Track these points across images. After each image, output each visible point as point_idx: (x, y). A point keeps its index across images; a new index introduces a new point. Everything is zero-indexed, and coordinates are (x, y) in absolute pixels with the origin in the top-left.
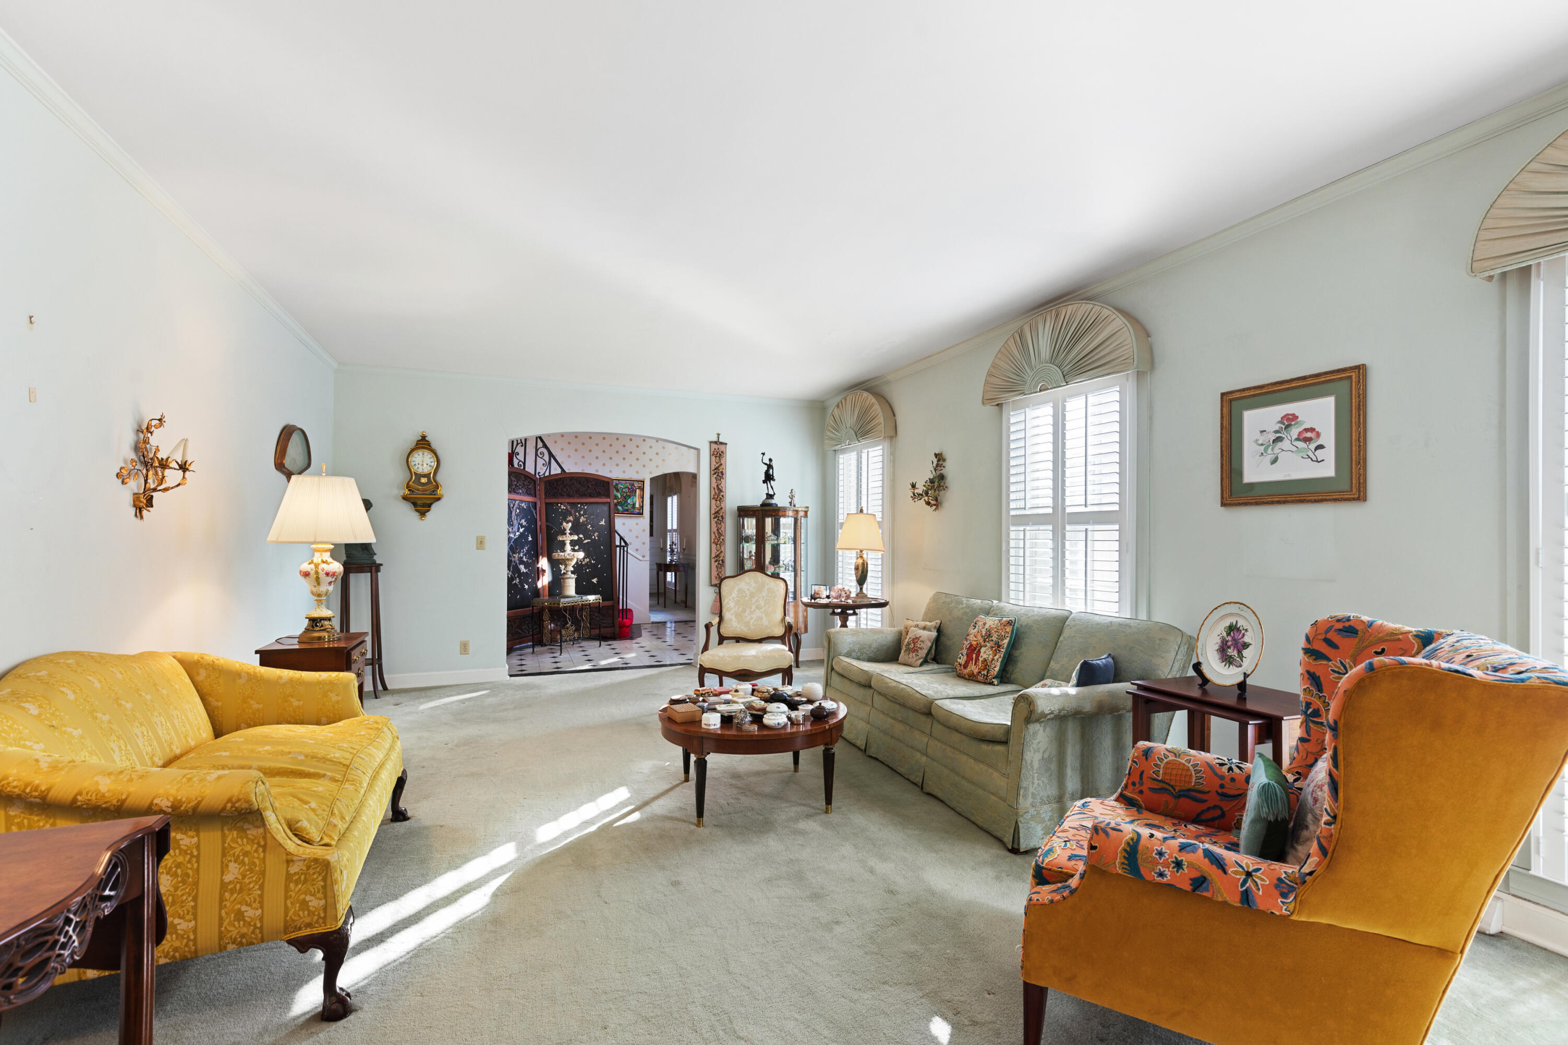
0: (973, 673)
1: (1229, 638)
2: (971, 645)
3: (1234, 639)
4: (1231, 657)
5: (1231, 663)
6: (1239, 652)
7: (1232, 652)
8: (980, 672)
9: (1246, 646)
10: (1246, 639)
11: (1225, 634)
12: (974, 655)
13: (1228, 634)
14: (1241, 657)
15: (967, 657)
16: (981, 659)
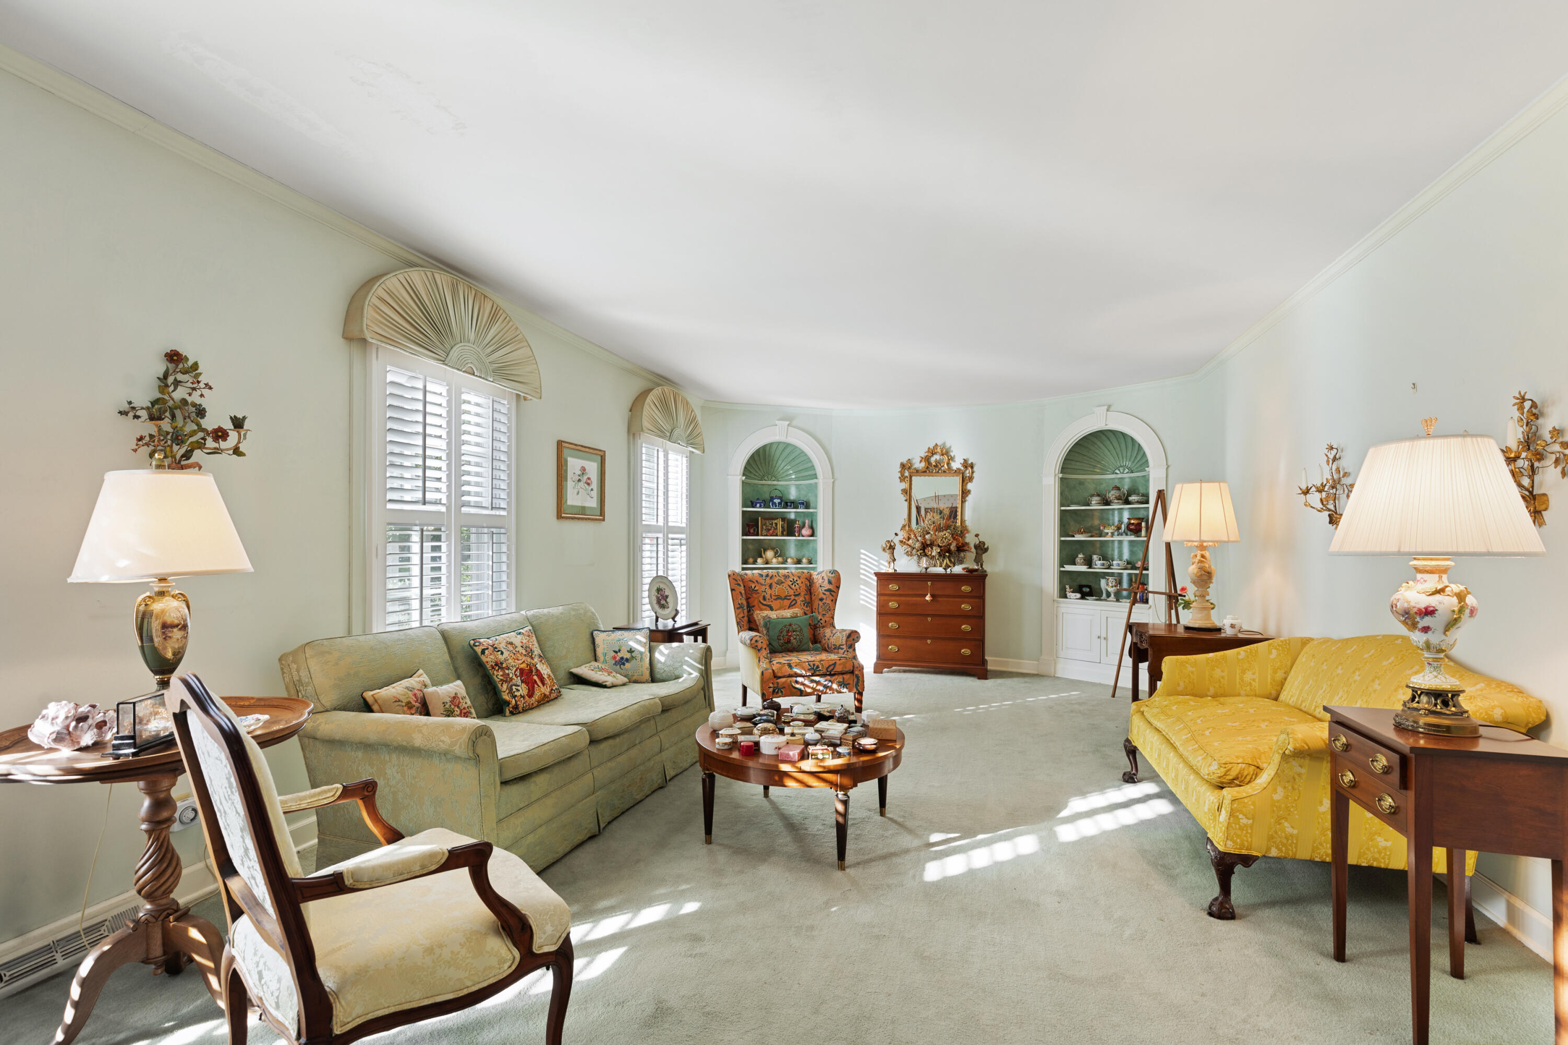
0: (545, 695)
1: (659, 595)
2: (522, 670)
3: (661, 595)
4: (663, 604)
5: (664, 608)
6: (666, 601)
7: (663, 602)
8: (552, 690)
9: (667, 597)
10: (666, 594)
11: (656, 594)
12: (535, 677)
13: (658, 593)
14: (667, 603)
15: (527, 684)
16: (545, 676)
